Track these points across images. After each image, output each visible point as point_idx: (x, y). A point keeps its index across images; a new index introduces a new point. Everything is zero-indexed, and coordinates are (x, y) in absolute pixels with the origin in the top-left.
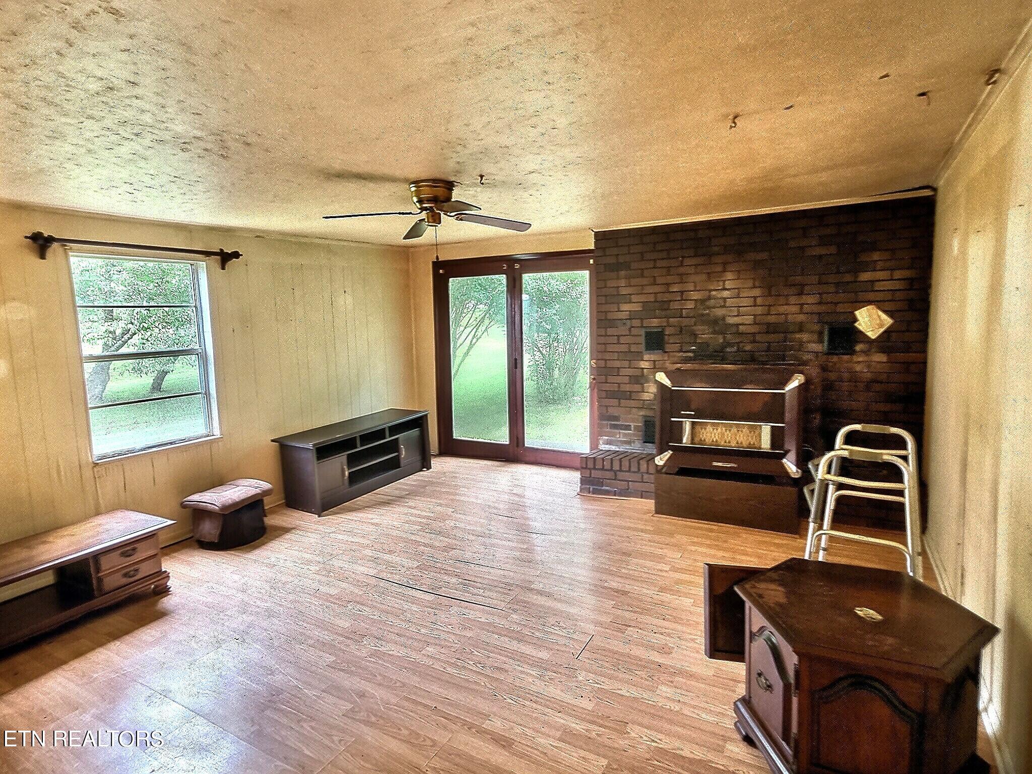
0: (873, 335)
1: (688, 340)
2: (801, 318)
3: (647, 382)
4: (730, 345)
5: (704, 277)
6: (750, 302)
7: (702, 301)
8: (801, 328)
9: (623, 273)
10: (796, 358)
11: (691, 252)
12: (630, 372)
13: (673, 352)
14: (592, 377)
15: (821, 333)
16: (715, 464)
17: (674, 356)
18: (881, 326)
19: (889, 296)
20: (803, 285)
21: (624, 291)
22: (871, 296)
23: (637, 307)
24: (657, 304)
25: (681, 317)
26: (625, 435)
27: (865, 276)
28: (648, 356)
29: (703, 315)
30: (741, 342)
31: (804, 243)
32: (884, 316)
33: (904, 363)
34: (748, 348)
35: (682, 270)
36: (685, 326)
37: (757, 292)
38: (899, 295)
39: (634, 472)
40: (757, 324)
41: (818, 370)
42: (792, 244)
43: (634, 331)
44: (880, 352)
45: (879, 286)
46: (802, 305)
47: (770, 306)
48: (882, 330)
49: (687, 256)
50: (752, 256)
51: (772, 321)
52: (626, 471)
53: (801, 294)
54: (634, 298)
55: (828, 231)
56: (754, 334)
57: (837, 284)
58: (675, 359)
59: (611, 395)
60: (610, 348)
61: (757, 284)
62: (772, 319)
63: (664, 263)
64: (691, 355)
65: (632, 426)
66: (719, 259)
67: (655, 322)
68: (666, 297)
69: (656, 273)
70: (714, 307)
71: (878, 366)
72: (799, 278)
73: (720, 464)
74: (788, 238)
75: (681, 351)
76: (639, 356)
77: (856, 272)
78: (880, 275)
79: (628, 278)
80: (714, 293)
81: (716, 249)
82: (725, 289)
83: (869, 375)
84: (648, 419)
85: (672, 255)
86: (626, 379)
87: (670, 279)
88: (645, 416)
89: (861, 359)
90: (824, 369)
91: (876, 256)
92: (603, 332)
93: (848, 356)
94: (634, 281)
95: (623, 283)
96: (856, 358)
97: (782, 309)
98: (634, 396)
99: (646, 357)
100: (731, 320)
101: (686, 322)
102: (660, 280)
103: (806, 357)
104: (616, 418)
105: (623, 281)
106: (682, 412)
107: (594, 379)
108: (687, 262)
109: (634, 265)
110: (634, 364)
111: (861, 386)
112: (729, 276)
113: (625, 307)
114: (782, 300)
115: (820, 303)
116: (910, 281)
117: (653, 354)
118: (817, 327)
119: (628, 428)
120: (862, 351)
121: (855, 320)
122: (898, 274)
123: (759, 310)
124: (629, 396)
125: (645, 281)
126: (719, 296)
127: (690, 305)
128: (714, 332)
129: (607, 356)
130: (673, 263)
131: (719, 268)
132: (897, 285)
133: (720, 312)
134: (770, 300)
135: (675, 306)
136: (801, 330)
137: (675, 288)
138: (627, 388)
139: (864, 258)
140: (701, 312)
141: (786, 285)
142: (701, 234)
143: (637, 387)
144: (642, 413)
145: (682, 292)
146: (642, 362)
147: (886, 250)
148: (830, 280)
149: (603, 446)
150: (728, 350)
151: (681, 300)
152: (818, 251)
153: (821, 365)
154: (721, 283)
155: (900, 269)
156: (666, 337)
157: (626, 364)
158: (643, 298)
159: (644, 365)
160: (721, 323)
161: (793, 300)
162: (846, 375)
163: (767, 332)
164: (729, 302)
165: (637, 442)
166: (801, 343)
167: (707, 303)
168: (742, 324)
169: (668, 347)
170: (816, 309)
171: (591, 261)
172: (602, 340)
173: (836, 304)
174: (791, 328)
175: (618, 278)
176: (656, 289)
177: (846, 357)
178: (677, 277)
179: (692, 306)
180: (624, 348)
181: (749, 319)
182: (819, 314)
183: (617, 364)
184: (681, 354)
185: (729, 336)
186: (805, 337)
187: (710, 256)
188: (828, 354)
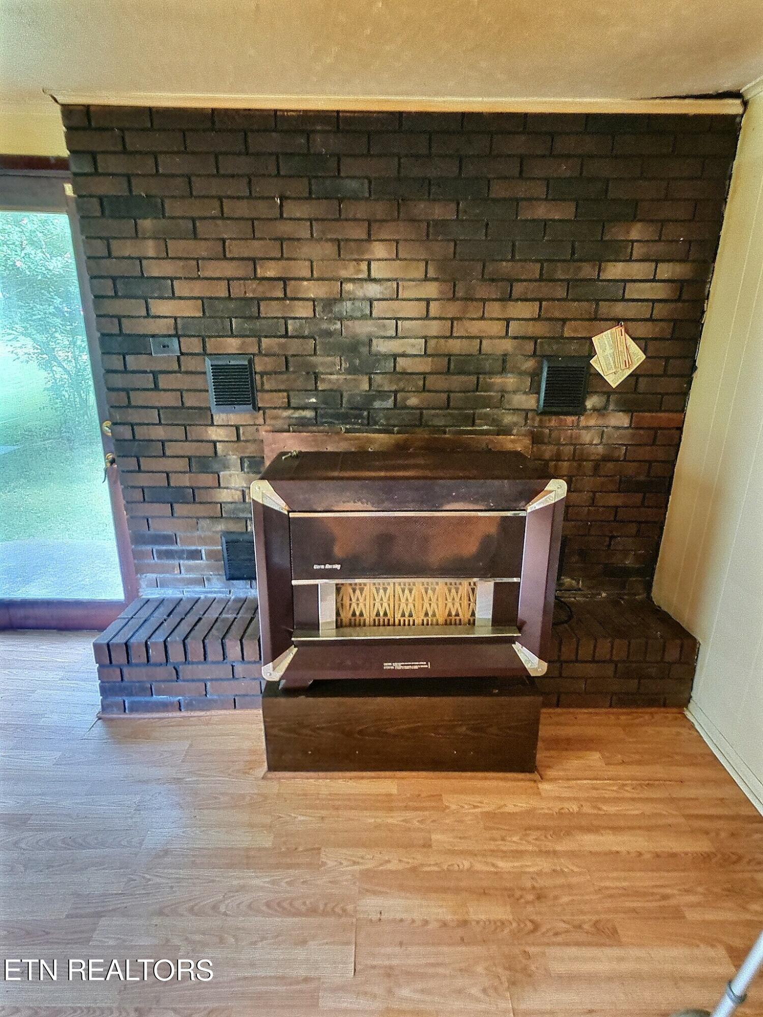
0: (614, 380)
1: (299, 384)
2: (507, 345)
3: (226, 467)
4: (382, 395)
5: (329, 249)
6: (416, 309)
7: (329, 303)
8: (504, 364)
9: (147, 224)
10: (495, 421)
11: (299, 187)
12: (189, 449)
13: (275, 408)
14: (110, 456)
15: (535, 375)
16: (387, 666)
17: (275, 418)
18: (627, 364)
19: (644, 310)
20: (511, 281)
21: (155, 269)
22: (619, 309)
23: (190, 310)
24: (232, 305)
25: (286, 336)
26: (189, 569)
27: (615, 270)
28: (223, 416)
29: (329, 334)
30: (403, 390)
31: (521, 190)
32: (634, 347)
33: (649, 428)
34: (413, 401)
35: (284, 228)
36: (293, 356)
37: (431, 290)
38: (660, 311)
39: (217, 663)
40: (430, 356)
41: (527, 441)
42: (499, 191)
43: (190, 364)
44: (620, 411)
45: (632, 291)
46: (508, 321)
47: (452, 320)
48: (628, 372)
49: (294, 195)
50: (421, 209)
51: (456, 351)
52: (199, 663)
53: (508, 298)
54: (181, 288)
55: (564, 170)
56: (424, 375)
57: (570, 283)
58: (279, 424)
59: (150, 495)
60: (138, 398)
61: (431, 274)
62: (456, 346)
63: (242, 209)
64: (309, 414)
65: (203, 552)
66: (361, 210)
67: (232, 345)
68: (252, 290)
69: (227, 230)
70: (352, 318)
71: (617, 434)
72: (506, 267)
73: (398, 666)
74: (491, 176)
75: (289, 406)
76: (204, 415)
77: (600, 260)
78: (638, 270)
79: (162, 237)
80: (349, 287)
81: (353, 185)
82: (370, 279)
83: (600, 449)
84: (234, 537)
85: (257, 190)
86: (182, 464)
87: (255, 248)
88: (226, 533)
89: (592, 422)
90: (536, 439)
91: (636, 232)
92: (116, 362)
93: (574, 418)
94: (177, 247)
95: (150, 248)
96: (583, 421)
97: (475, 327)
98: (201, 496)
99: (220, 417)
100: (382, 347)
101: (294, 346)
102: (235, 249)
103: (508, 419)
104: (170, 539)
105: (150, 243)
106: (316, 567)
107: (113, 462)
108: (294, 210)
109: (174, 208)
110: (194, 432)
111: (588, 465)
112: (379, 250)
113: (162, 307)
114: (474, 310)
115: (539, 318)
116: (679, 284)
117: (233, 412)
118: (530, 364)
119: (195, 555)
120: (594, 409)
121: (592, 353)
122: (666, 271)
123: (434, 328)
124: (191, 496)
125: (201, 249)
126: (360, 293)
127: (303, 311)
128: (352, 370)
129: (134, 416)
130: (263, 209)
131: (359, 232)
132: (659, 291)
133: (363, 329)
134: (453, 309)
135: (270, 310)
136: (503, 371)
137: (270, 270)
138: (185, 480)
139: (617, 233)
140: (324, 326)
141: (483, 279)
142: (319, 144)
143: (206, 479)
144: (221, 527)
145: (285, 280)
146: (213, 428)
147: (652, 221)
148: (560, 275)
149: (149, 591)
150: (377, 404)
151: (283, 299)
152: (542, 211)
153: (532, 433)
154: (364, 266)
155: (669, 261)
156: (258, 377)
157: (179, 433)
158: (198, 289)
159: (214, 433)
160: (364, 350)
161: (494, 309)
162: (568, 450)
163: (448, 372)
164: (379, 309)
165: (214, 580)
166: (503, 392)
167: (336, 309)
168: (404, 355)
169: (263, 400)
170: (532, 329)
171: (69, 189)
172: (119, 381)
173: (564, 321)
174: (487, 366)
175: (137, 235)
176: (228, 269)
177: (570, 419)
178: (271, 243)
179: (308, 313)
180: (170, 400)
181: (415, 346)
182: (535, 339)
183: (159, 433)
184: (289, 413)
185: (378, 379)
186: (510, 381)
187: (340, 201)
188: (544, 413)
